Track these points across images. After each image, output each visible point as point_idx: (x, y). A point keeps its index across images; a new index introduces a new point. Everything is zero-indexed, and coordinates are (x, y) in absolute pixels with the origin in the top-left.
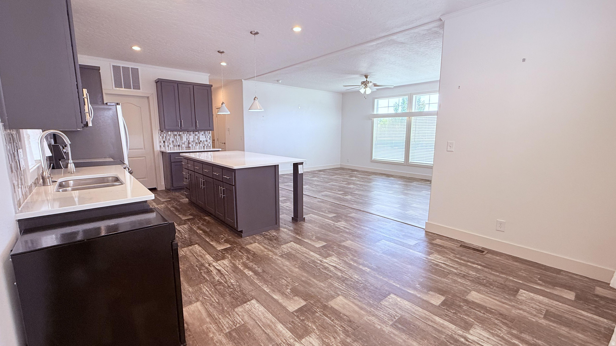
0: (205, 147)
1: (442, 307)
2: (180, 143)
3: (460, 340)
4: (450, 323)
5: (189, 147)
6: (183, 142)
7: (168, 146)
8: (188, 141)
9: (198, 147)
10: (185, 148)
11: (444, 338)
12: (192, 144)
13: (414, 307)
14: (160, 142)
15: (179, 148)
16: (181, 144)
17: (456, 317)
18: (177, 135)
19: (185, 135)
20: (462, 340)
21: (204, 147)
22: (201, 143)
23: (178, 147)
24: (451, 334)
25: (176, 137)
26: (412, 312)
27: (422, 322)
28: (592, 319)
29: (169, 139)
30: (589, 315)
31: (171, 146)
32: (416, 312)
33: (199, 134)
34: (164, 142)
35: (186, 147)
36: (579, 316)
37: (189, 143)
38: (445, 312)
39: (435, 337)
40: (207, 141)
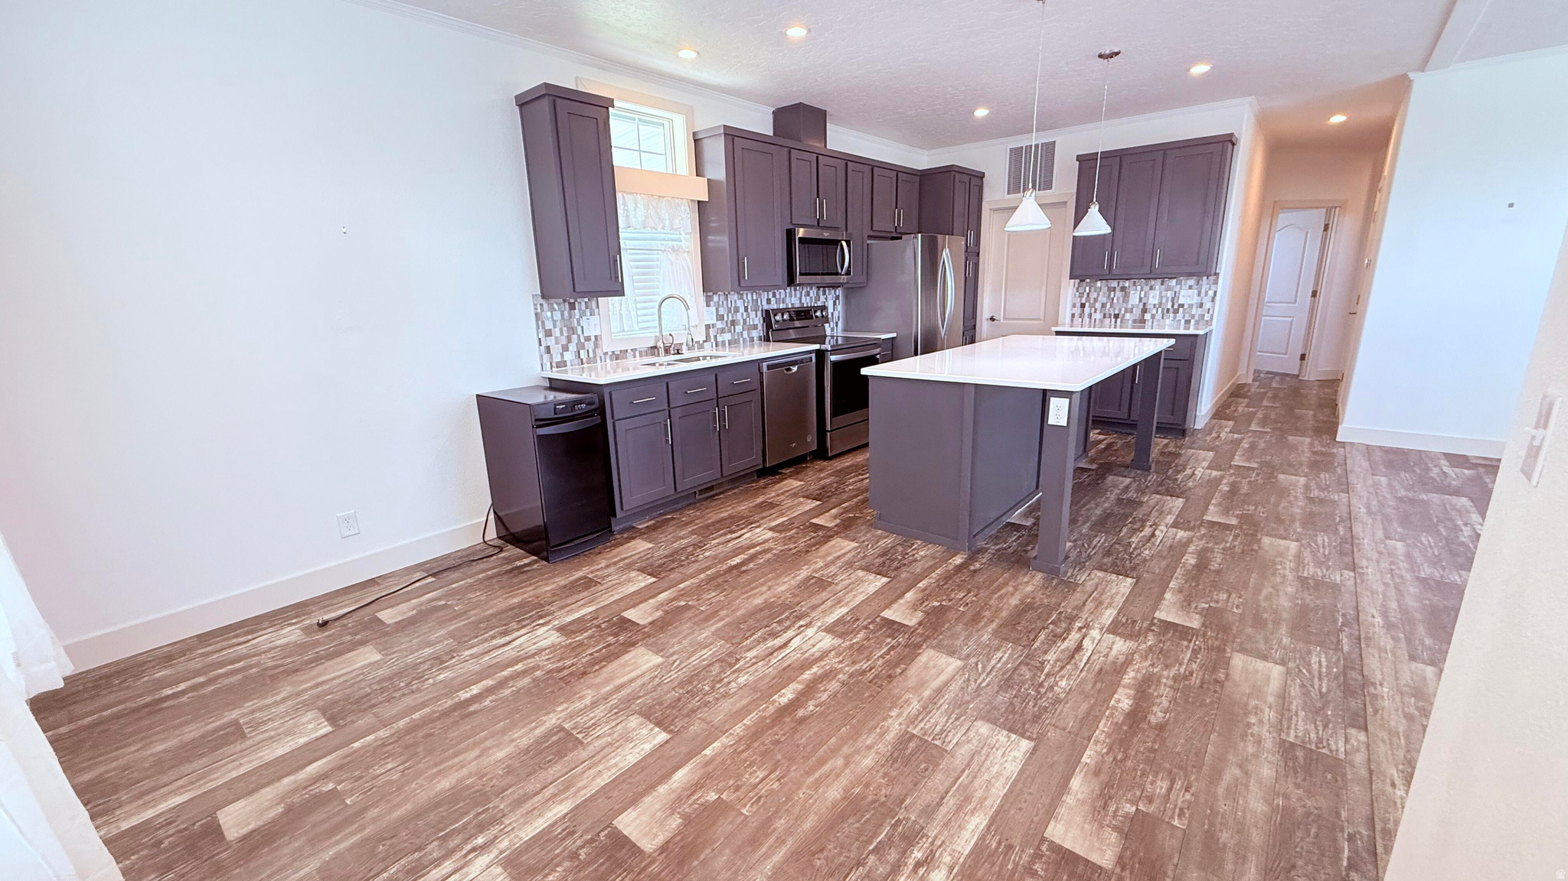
0: (1193, 322)
1: (606, 832)
2: (1120, 310)
3: (482, 836)
4: (540, 832)
5: (1143, 321)
6: (1130, 307)
7: (1090, 316)
8: (1145, 304)
9: (1168, 321)
10: (1130, 322)
11: (498, 807)
12: (1154, 312)
13: (614, 770)
14: (1074, 306)
15: (1116, 322)
16: (1123, 312)
17: (557, 852)
18: (1118, 289)
19: (1139, 288)
20: (479, 838)
21: (1188, 322)
22: (1181, 309)
23: (1113, 320)
24: (502, 823)
25: (1112, 293)
26: (596, 764)
27: (556, 776)
28: (155, 802)
29: (1096, 300)
30: (163, 807)
31: (1098, 316)
32: (593, 771)
33: (1179, 286)
34: (1083, 306)
35: (1135, 321)
36: (181, 782)
37: (1144, 311)
38: (586, 832)
39: (507, 790)
40: (1201, 305)
